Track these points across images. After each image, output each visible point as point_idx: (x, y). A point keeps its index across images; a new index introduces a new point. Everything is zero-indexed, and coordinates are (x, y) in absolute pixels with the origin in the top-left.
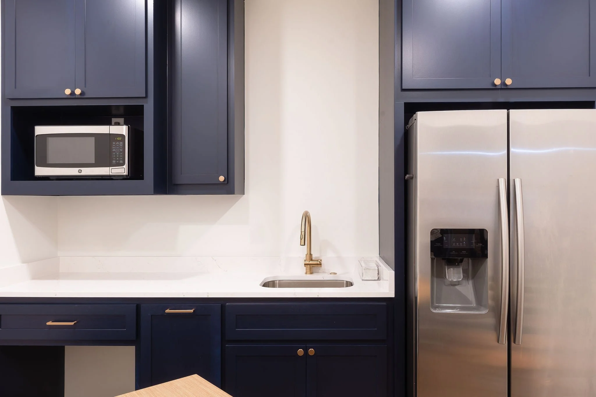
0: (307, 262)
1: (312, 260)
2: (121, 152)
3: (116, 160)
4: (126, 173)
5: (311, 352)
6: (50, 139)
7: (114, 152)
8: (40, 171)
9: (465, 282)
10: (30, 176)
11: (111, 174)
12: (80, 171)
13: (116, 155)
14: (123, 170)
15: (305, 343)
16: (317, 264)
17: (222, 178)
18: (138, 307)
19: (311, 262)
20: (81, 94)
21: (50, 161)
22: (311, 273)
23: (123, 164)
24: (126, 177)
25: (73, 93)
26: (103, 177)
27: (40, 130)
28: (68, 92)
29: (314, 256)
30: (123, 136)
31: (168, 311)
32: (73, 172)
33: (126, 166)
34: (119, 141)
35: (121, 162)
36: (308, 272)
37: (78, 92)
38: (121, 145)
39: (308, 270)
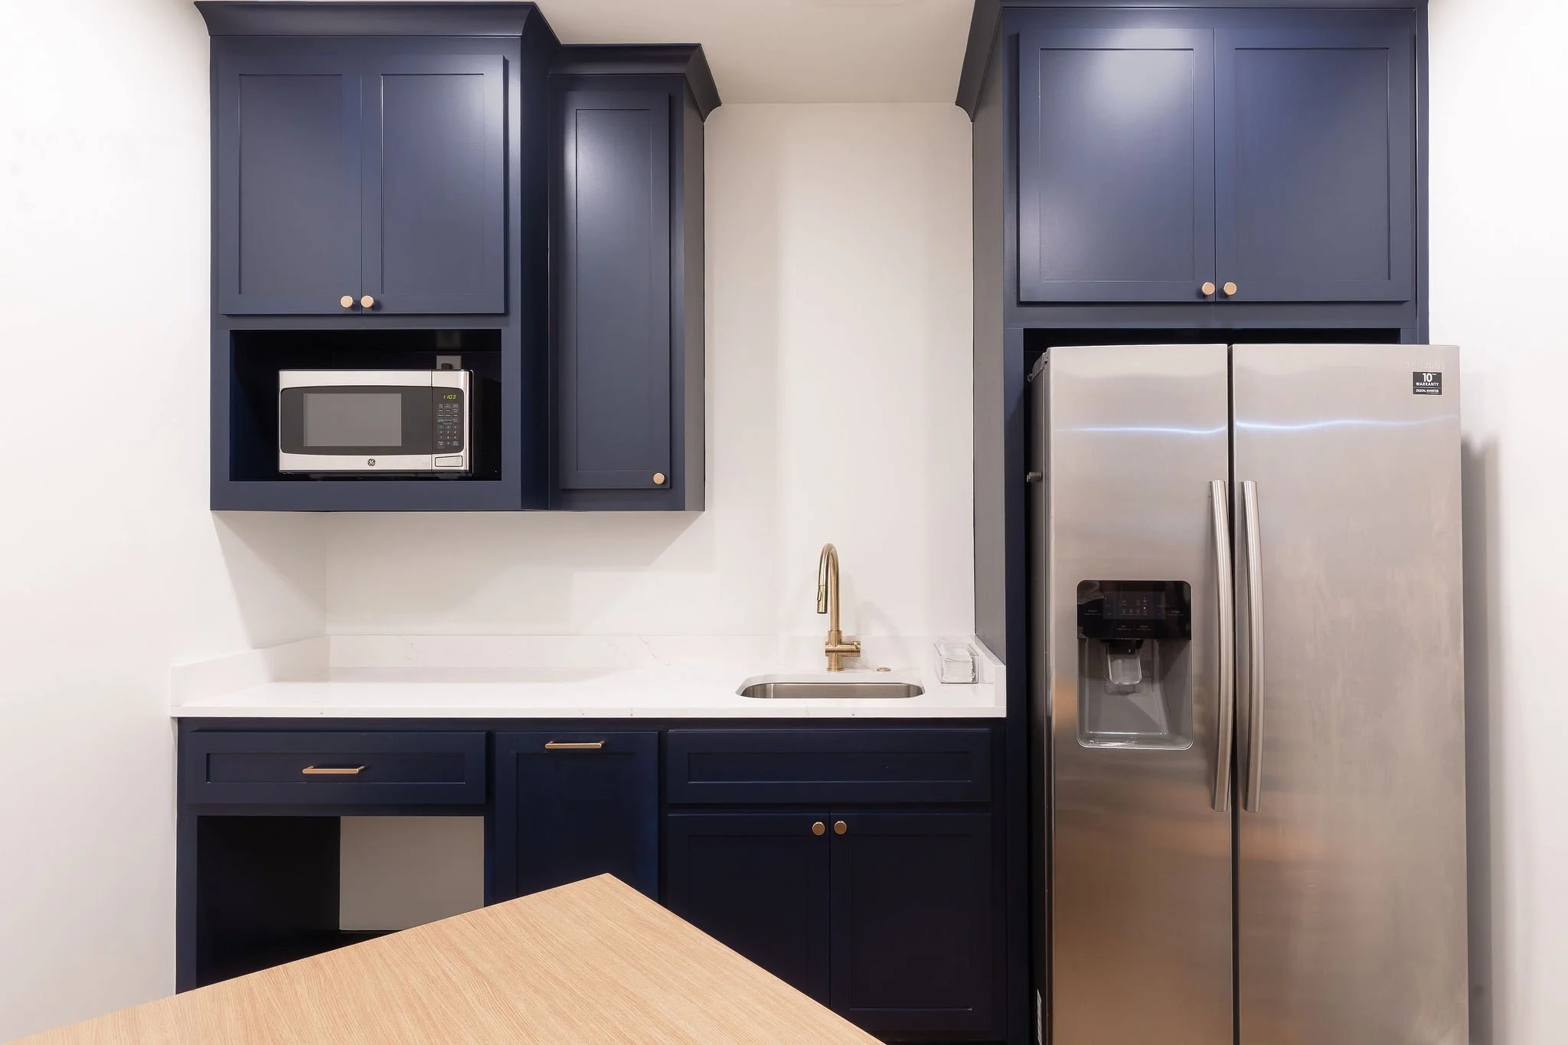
0: (831, 647)
1: (840, 642)
2: (456, 424)
3: (445, 441)
4: (465, 467)
5: (840, 826)
6: (310, 398)
7: (441, 423)
8: (289, 462)
9: (1146, 687)
10: (270, 471)
11: (434, 468)
12: (372, 463)
13: (444, 430)
14: (459, 461)
15: (828, 810)
16: (852, 651)
17: (659, 478)
18: (490, 738)
19: (839, 647)
20: (373, 307)
21: (310, 442)
22: (840, 669)
23: (460, 448)
24: (464, 475)
25: (357, 305)
26: (419, 475)
27: (290, 379)
28: (347, 302)
29: (846, 634)
30: (458, 392)
31: (550, 745)
32: (358, 463)
33: (465, 453)
34: (452, 402)
35: (455, 443)
36: (833, 667)
37: (367, 301)
38: (456, 411)
39: (833, 663)
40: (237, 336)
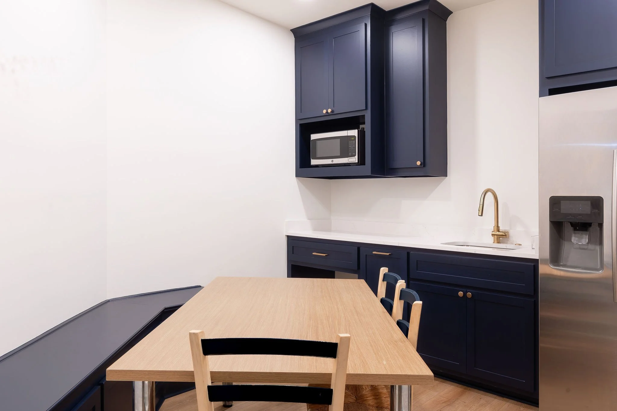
0: (494, 233)
1: (498, 231)
2: (354, 147)
3: (351, 153)
4: (357, 161)
5: (469, 294)
6: (318, 142)
7: (350, 147)
8: (314, 162)
10: (308, 165)
11: (348, 162)
12: (332, 161)
13: (351, 149)
14: (355, 159)
15: (465, 288)
16: (503, 235)
17: (419, 163)
18: (359, 249)
19: (498, 233)
20: (331, 112)
21: (318, 156)
22: (498, 243)
23: (355, 155)
24: (357, 164)
25: (327, 112)
26: (346, 165)
27: (314, 137)
28: (325, 111)
29: (501, 228)
30: (355, 137)
32: (328, 162)
33: (356, 157)
34: (353, 140)
35: (354, 154)
36: (495, 242)
37: (329, 111)
38: (354, 143)
39: (495, 240)
40: (301, 125)
